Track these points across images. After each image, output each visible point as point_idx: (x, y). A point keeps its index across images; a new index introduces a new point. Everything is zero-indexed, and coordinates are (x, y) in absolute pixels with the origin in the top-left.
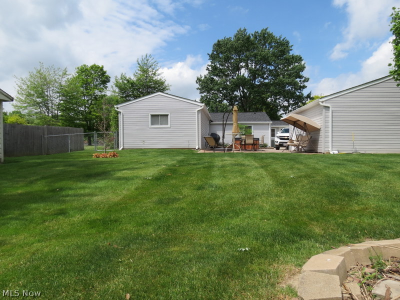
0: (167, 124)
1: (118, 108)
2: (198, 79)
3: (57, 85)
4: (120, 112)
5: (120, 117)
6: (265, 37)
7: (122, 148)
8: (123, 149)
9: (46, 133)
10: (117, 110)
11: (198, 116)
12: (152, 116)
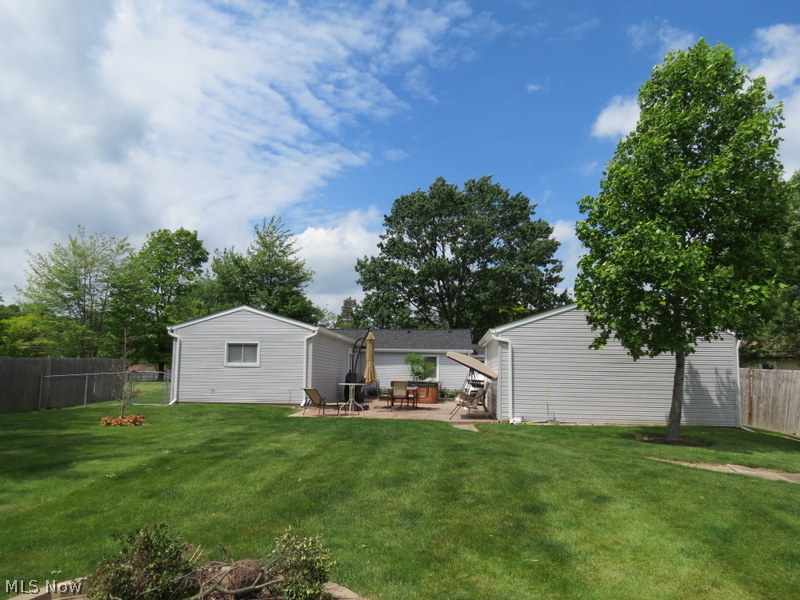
0: (255, 361)
1: (172, 331)
2: (359, 263)
3: (105, 268)
4: (176, 338)
5: (176, 347)
6: (483, 191)
7: (175, 400)
8: (177, 402)
9: (49, 369)
10: (171, 334)
11: (307, 348)
12: (230, 346)
